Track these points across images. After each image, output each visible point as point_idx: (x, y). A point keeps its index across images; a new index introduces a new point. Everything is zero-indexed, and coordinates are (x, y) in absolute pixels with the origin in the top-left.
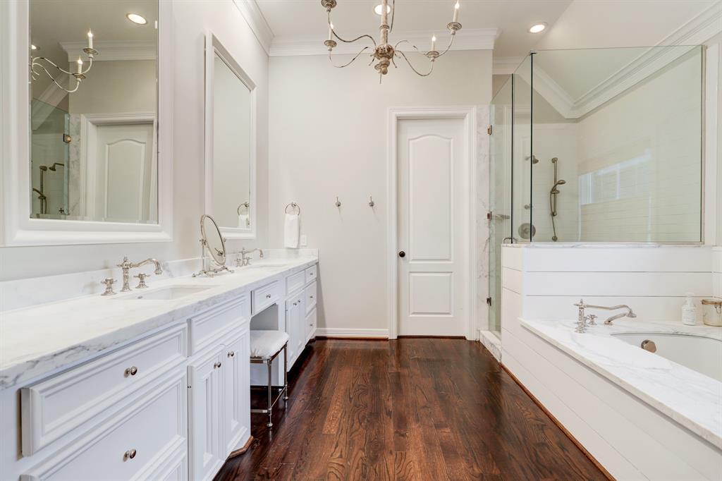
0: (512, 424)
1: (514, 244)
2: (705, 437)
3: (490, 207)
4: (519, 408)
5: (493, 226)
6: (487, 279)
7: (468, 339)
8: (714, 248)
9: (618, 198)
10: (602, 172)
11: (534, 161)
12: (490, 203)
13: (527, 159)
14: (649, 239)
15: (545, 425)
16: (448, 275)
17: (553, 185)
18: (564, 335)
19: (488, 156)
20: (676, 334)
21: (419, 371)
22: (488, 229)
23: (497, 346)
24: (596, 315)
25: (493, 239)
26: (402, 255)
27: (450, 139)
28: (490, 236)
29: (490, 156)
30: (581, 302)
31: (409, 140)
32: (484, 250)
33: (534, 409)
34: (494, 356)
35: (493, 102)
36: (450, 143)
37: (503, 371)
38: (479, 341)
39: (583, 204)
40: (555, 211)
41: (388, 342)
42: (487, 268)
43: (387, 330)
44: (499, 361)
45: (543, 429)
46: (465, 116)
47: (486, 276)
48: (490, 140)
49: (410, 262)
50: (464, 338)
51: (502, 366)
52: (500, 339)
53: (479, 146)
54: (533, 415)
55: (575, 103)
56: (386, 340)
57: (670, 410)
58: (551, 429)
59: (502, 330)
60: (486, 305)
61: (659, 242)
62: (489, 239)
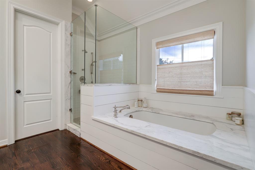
0: (98, 167)
1: (85, 85)
2: (179, 149)
3: (71, 68)
4: (97, 157)
5: (72, 77)
6: (70, 100)
7: (60, 129)
8: (140, 85)
9: (112, 69)
10: (106, 60)
11: (85, 52)
12: (71, 66)
13: (83, 51)
14: (122, 82)
15: (110, 161)
16: (49, 100)
17: (92, 62)
18: (110, 120)
19: (70, 46)
20: (136, 111)
21: (38, 160)
22: (70, 78)
23: (78, 130)
24: (117, 110)
25: (72, 82)
26: (18, 92)
27: (51, 33)
28: (71, 81)
29: (71, 45)
30: (115, 106)
31: (24, 25)
32: (68, 87)
33: (102, 155)
34: (76, 135)
35: (72, 22)
36: (50, 35)
37: (82, 141)
38: (66, 129)
39: (100, 70)
40: (92, 72)
41: (7, 148)
42: (69, 95)
43: (7, 140)
44: (79, 137)
45: (110, 163)
46: (59, 24)
47: (69, 99)
48: (71, 39)
49: (25, 96)
50: (58, 130)
51: (81, 139)
52: (80, 128)
53: (66, 40)
54: (104, 158)
55: (99, 35)
56: (6, 146)
57: (166, 142)
58: (112, 161)
59: (81, 123)
60: (69, 112)
61: (125, 83)
62: (71, 82)
